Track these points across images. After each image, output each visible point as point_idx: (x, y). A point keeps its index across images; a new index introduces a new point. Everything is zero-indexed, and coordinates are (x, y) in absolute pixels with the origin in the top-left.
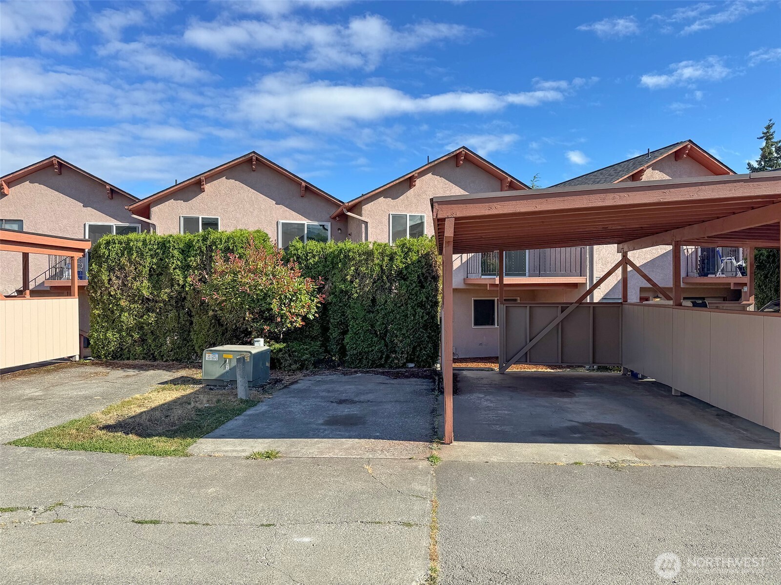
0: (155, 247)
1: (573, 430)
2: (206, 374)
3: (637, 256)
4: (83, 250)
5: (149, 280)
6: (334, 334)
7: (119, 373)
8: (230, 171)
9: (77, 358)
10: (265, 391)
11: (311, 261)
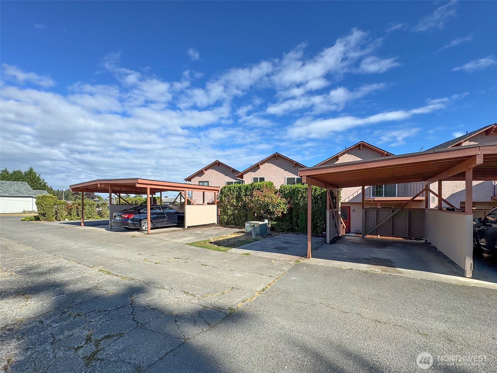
0: (237, 189)
1: (365, 259)
2: (246, 230)
3: (458, 186)
4: (218, 190)
5: (236, 200)
6: (295, 219)
7: (225, 229)
8: (268, 160)
9: (216, 224)
10: (263, 237)
11: (286, 192)
